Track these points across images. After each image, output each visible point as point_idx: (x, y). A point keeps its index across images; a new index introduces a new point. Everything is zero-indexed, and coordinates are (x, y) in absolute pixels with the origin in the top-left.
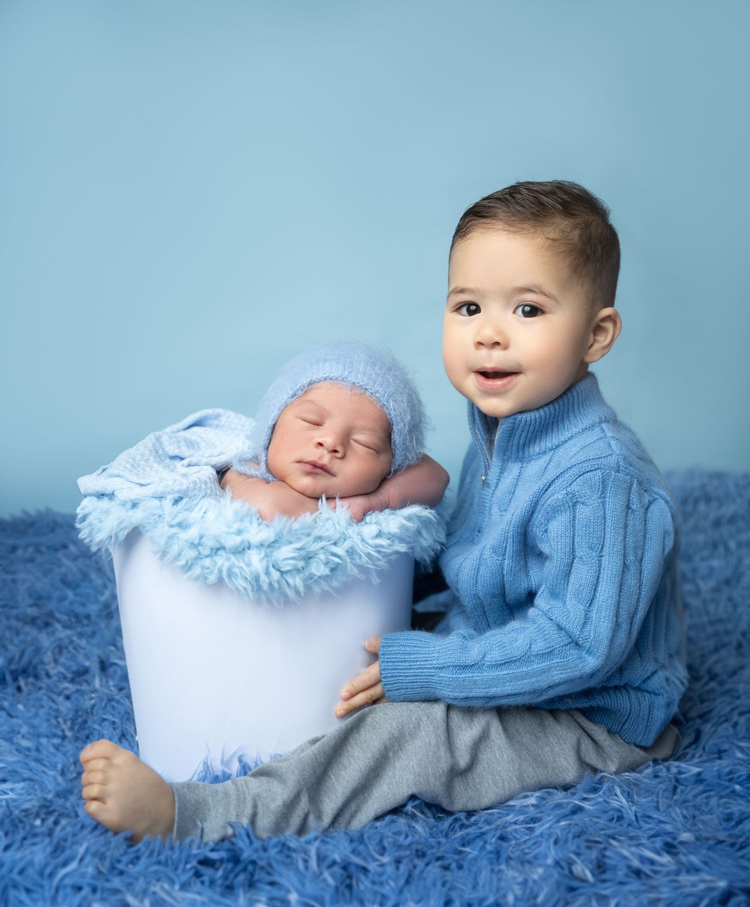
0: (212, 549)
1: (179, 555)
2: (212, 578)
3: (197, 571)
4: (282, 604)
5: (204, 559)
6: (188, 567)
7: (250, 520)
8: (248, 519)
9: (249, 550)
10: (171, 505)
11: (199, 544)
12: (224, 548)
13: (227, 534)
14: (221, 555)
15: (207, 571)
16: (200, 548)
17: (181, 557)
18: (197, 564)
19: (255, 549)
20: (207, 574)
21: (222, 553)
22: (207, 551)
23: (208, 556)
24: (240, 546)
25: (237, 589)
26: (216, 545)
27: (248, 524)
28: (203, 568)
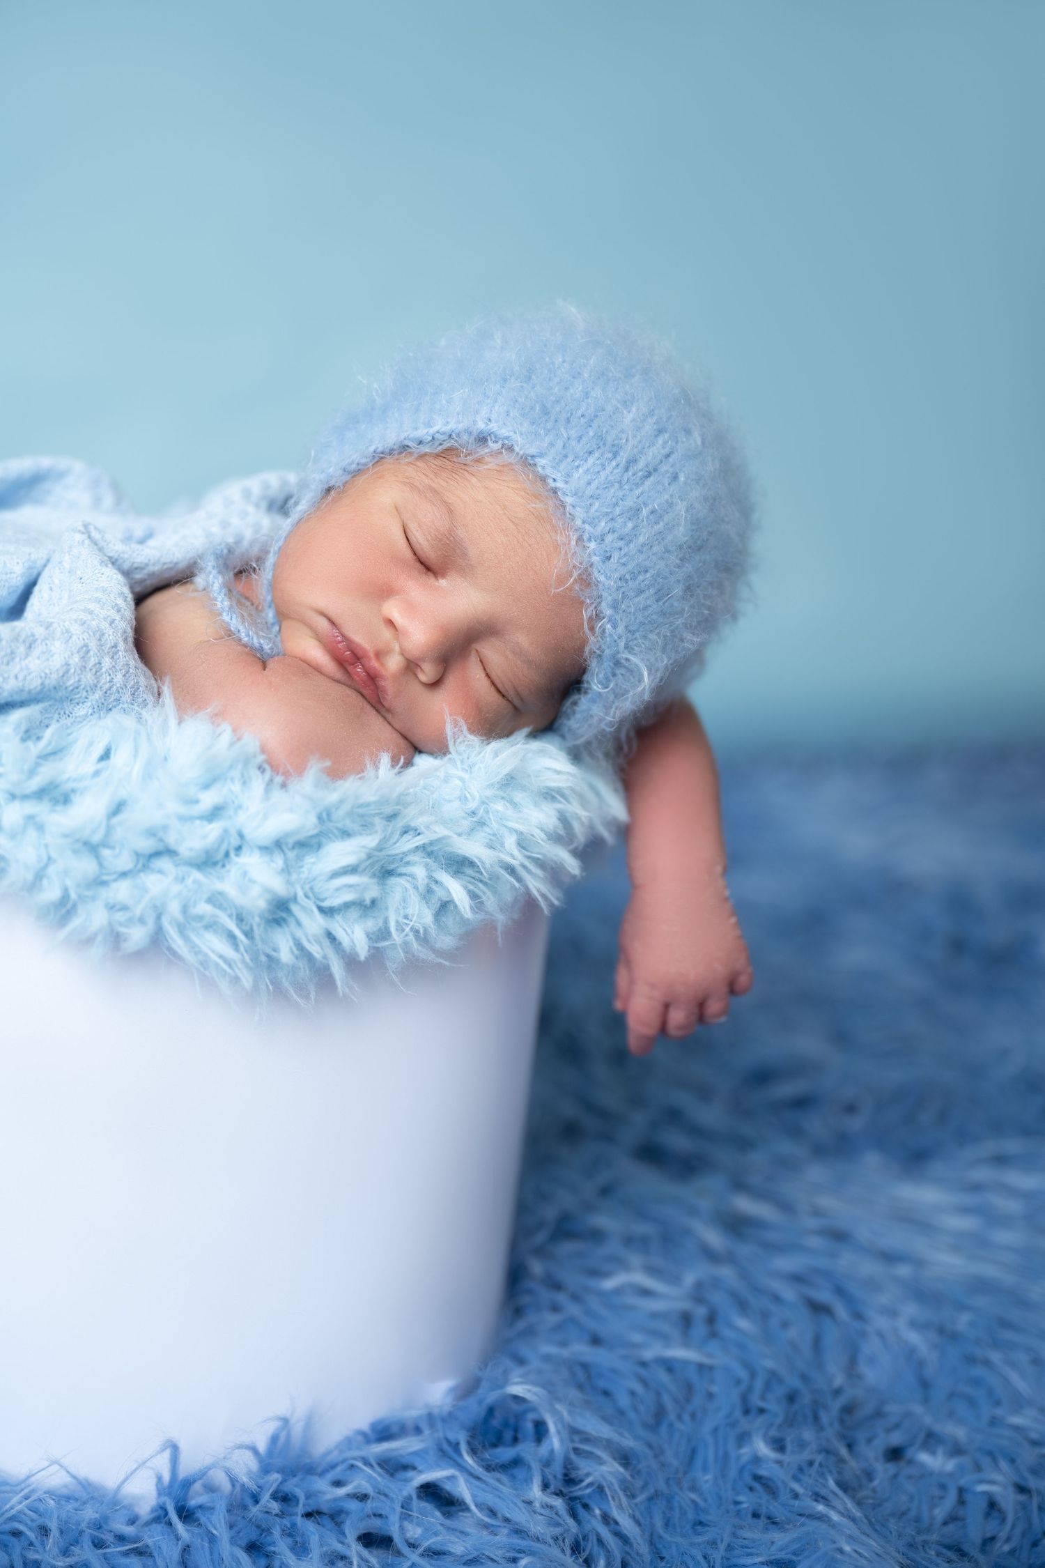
0: (138, 855)
1: (40, 876)
2: (137, 936)
3: (95, 917)
4: (312, 996)
5: (114, 886)
6: (64, 910)
7: (242, 775)
8: (236, 773)
9: (237, 855)
10: (17, 739)
11: (105, 844)
12: (169, 852)
13: (183, 819)
14: (161, 872)
15: (120, 916)
16: (106, 852)
17: (45, 882)
18: (94, 899)
19: (257, 854)
20: (121, 924)
21: (164, 863)
22: (124, 861)
23: (124, 875)
24: (218, 849)
25: (205, 963)
26: (147, 845)
27: (236, 787)
28: (111, 908)
